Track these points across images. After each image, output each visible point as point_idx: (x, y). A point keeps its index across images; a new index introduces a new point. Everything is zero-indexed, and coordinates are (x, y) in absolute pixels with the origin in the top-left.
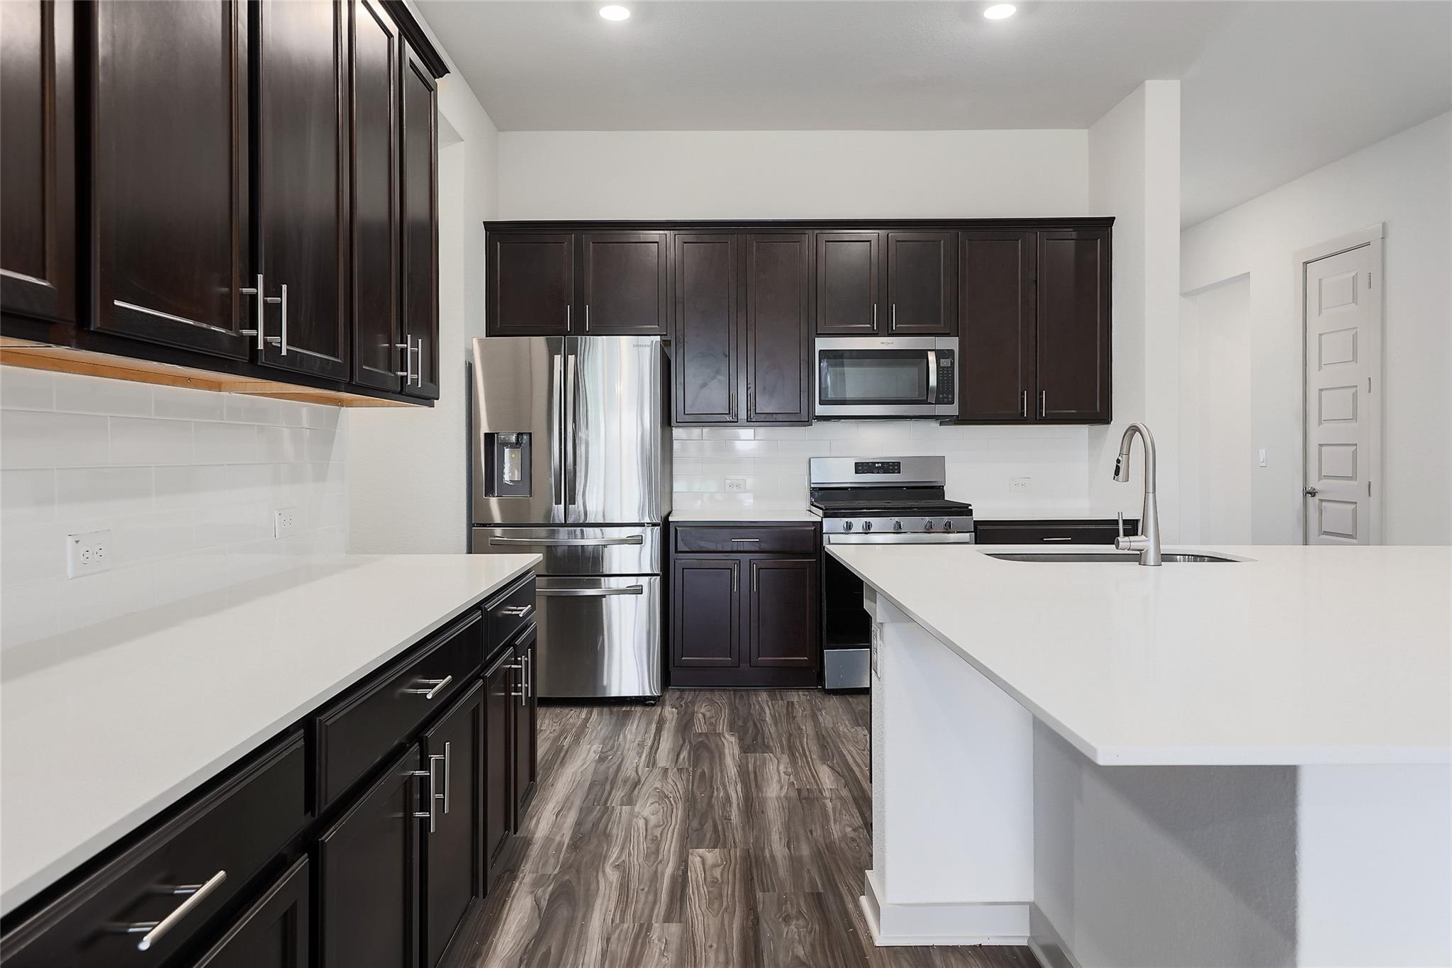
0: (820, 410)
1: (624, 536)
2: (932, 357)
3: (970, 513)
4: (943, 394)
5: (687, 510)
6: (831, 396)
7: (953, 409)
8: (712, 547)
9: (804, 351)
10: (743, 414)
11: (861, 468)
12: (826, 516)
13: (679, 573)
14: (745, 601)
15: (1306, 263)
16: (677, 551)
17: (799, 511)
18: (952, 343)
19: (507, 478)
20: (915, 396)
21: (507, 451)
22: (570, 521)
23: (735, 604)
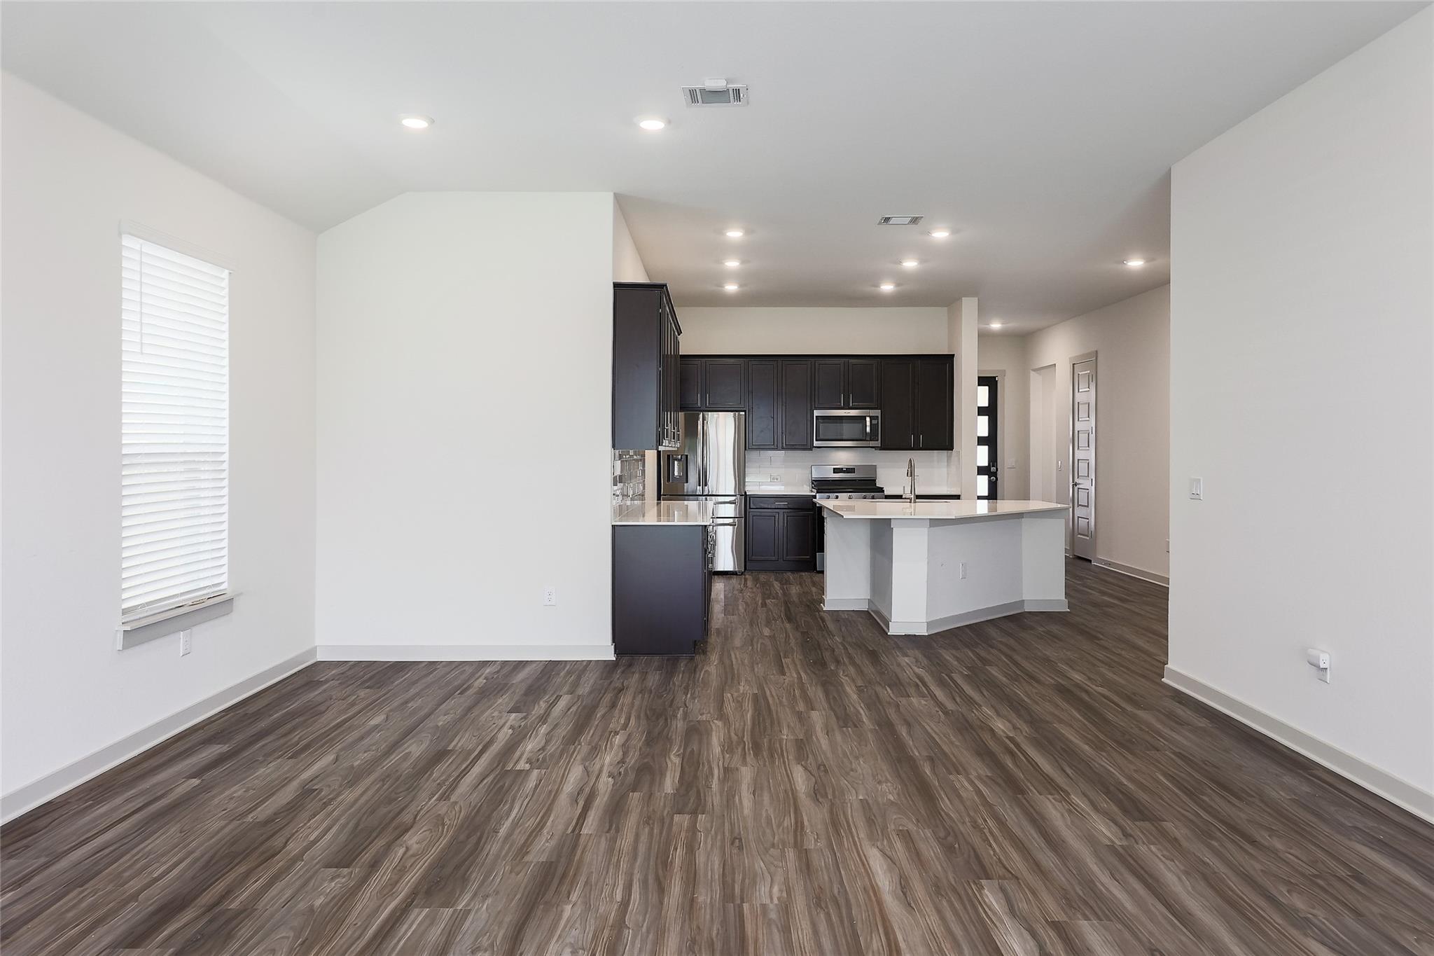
0: (816, 444)
1: (728, 501)
2: (868, 419)
3: (883, 491)
4: (873, 436)
5: (751, 489)
6: (821, 437)
7: (878, 444)
8: (766, 506)
9: (809, 416)
10: (780, 445)
11: (836, 471)
12: (817, 492)
13: (751, 518)
14: (781, 531)
15: (1074, 364)
16: (750, 508)
17: (806, 490)
18: (877, 413)
19: (676, 474)
20: (861, 437)
21: (676, 462)
22: (705, 493)
23: (776, 531)
